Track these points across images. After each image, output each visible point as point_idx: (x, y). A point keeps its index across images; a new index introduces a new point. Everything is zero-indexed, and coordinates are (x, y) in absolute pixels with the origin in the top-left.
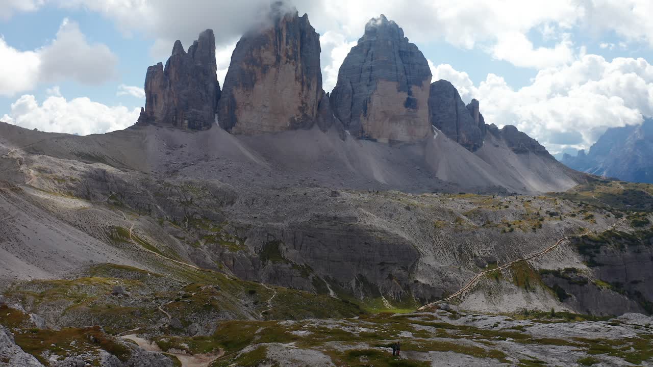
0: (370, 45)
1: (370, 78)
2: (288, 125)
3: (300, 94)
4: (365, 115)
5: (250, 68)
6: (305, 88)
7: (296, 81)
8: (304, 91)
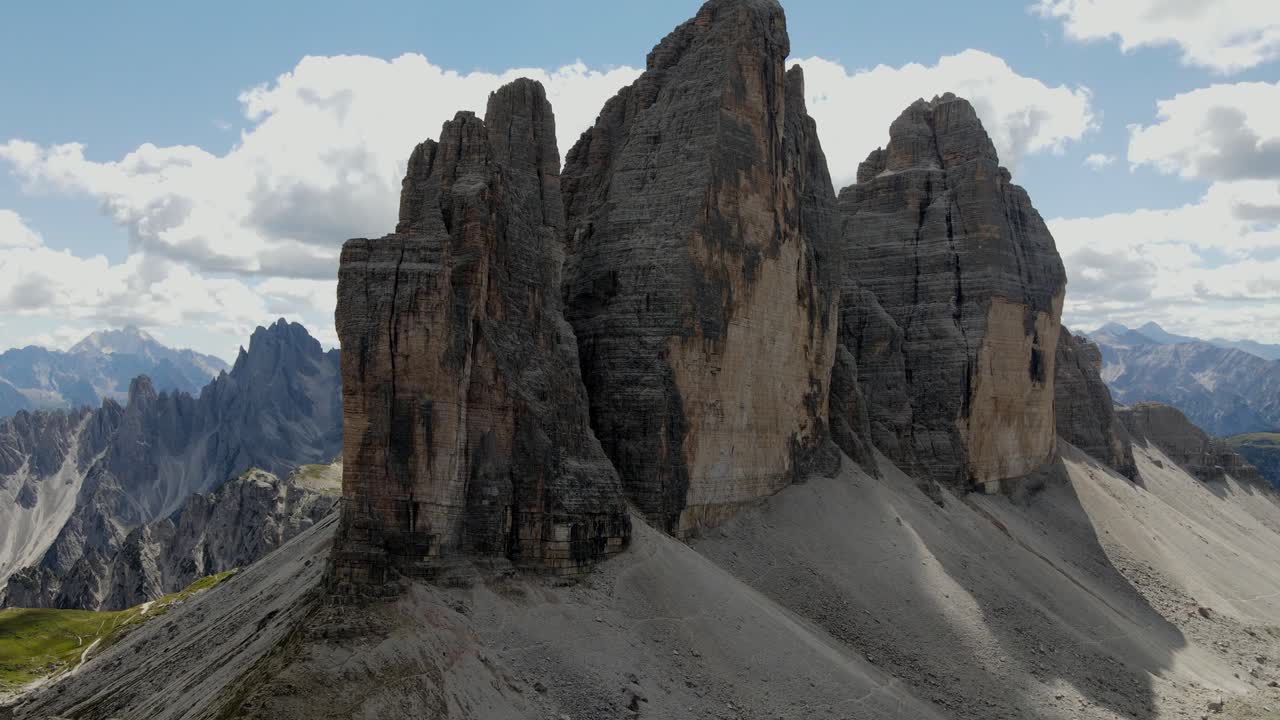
0: (928, 186)
1: (959, 290)
2: (787, 468)
3: (806, 348)
4: (967, 414)
5: (715, 258)
6: (816, 330)
7: (798, 304)
8: (815, 341)
